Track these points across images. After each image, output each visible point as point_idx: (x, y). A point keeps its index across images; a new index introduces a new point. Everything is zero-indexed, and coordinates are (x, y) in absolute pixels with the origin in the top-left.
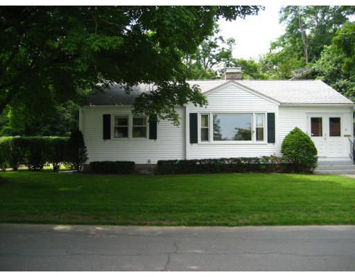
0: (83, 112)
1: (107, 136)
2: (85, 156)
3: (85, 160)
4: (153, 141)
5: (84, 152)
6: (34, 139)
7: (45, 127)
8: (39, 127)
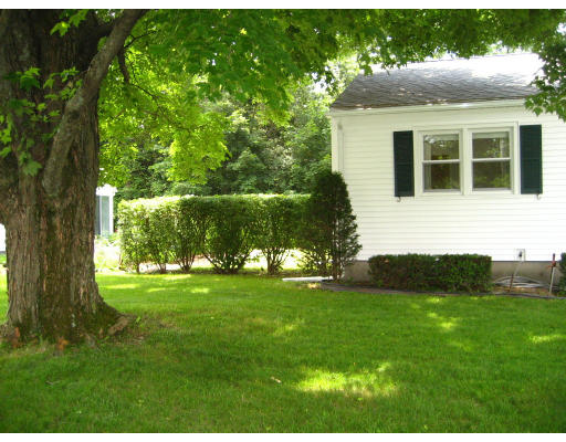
0: (340, 127)
1: (404, 186)
2: (353, 240)
3: (354, 252)
4: (531, 198)
5: (348, 230)
6: (223, 201)
7: (247, 182)
8: (236, 183)
